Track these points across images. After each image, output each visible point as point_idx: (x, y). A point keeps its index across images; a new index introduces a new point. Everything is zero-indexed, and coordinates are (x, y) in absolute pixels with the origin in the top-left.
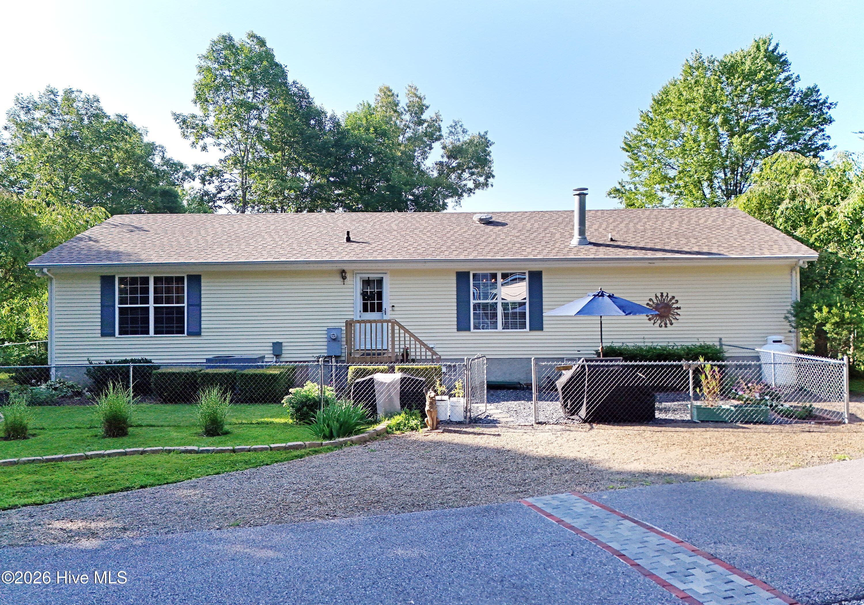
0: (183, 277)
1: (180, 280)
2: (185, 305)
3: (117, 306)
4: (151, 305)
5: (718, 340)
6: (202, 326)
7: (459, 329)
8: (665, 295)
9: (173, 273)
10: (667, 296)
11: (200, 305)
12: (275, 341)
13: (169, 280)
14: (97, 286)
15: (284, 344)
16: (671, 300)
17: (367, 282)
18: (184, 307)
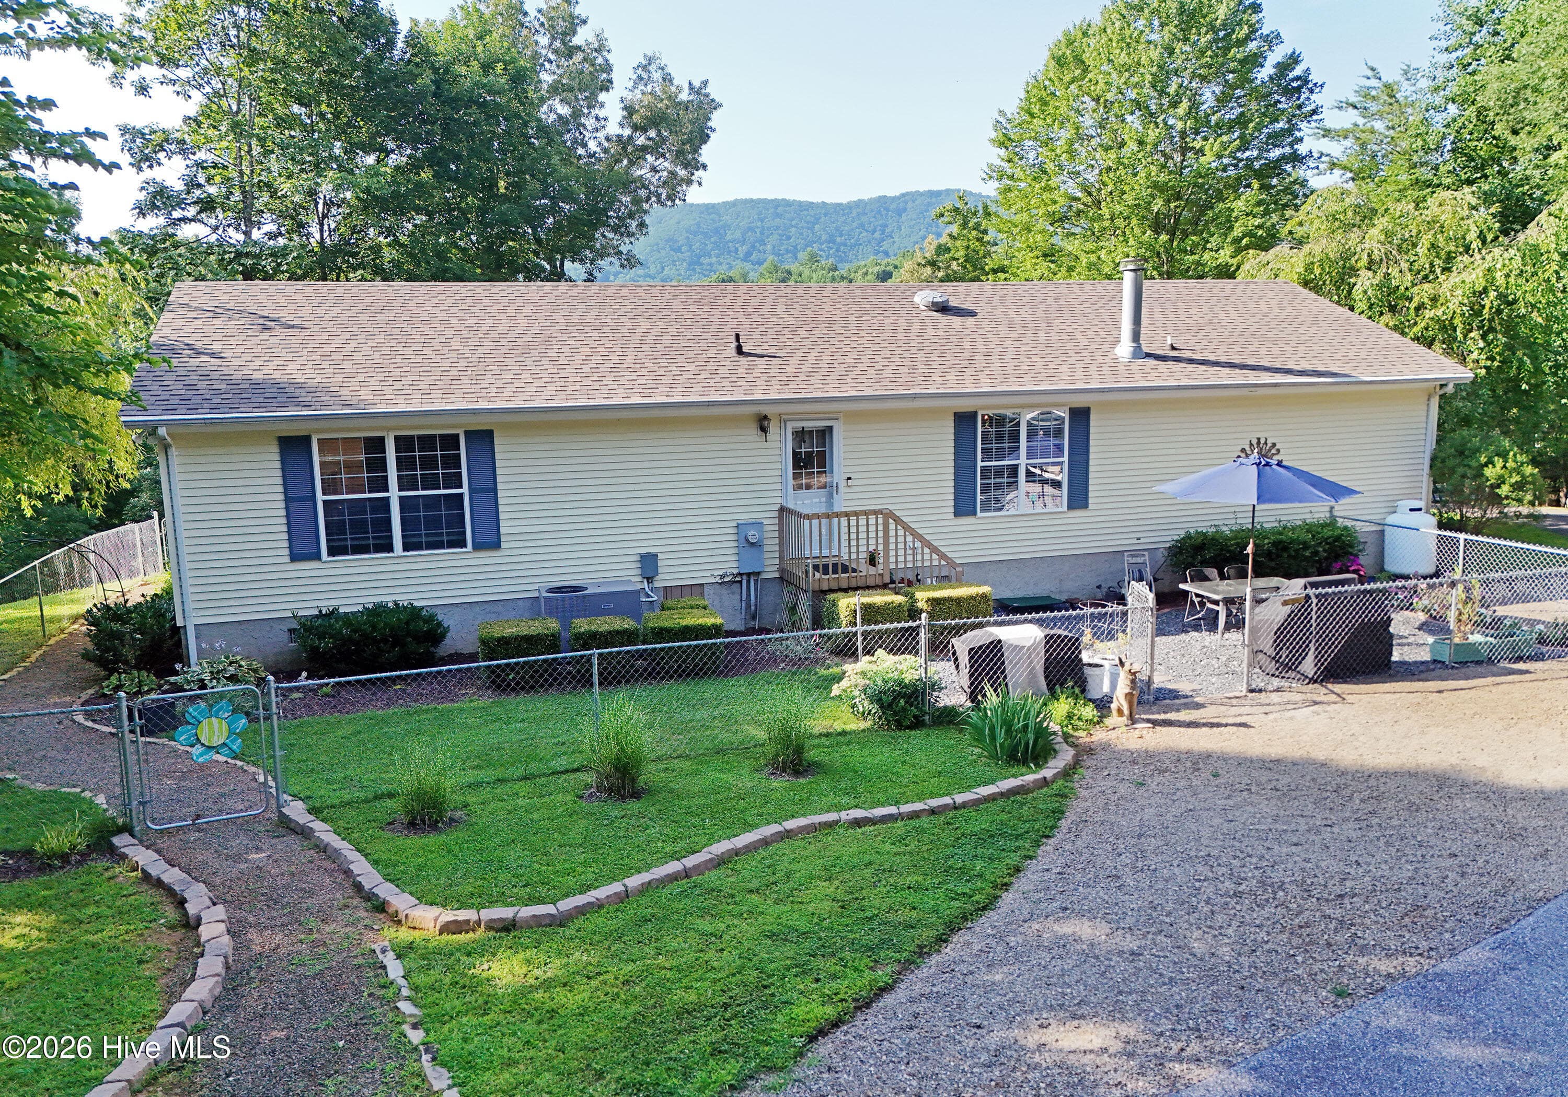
0: (458, 435)
1: (451, 441)
2: (465, 490)
3: (320, 497)
4: (394, 494)
5: (1328, 509)
6: (502, 531)
7: (957, 514)
8: (1262, 441)
9: (436, 427)
10: (1266, 443)
11: (495, 490)
12: (643, 551)
13: (427, 441)
14: (272, 458)
15: (660, 556)
16: (1270, 450)
17: (801, 435)
18: (461, 495)
